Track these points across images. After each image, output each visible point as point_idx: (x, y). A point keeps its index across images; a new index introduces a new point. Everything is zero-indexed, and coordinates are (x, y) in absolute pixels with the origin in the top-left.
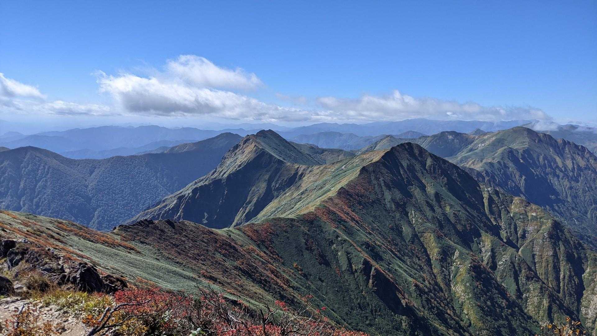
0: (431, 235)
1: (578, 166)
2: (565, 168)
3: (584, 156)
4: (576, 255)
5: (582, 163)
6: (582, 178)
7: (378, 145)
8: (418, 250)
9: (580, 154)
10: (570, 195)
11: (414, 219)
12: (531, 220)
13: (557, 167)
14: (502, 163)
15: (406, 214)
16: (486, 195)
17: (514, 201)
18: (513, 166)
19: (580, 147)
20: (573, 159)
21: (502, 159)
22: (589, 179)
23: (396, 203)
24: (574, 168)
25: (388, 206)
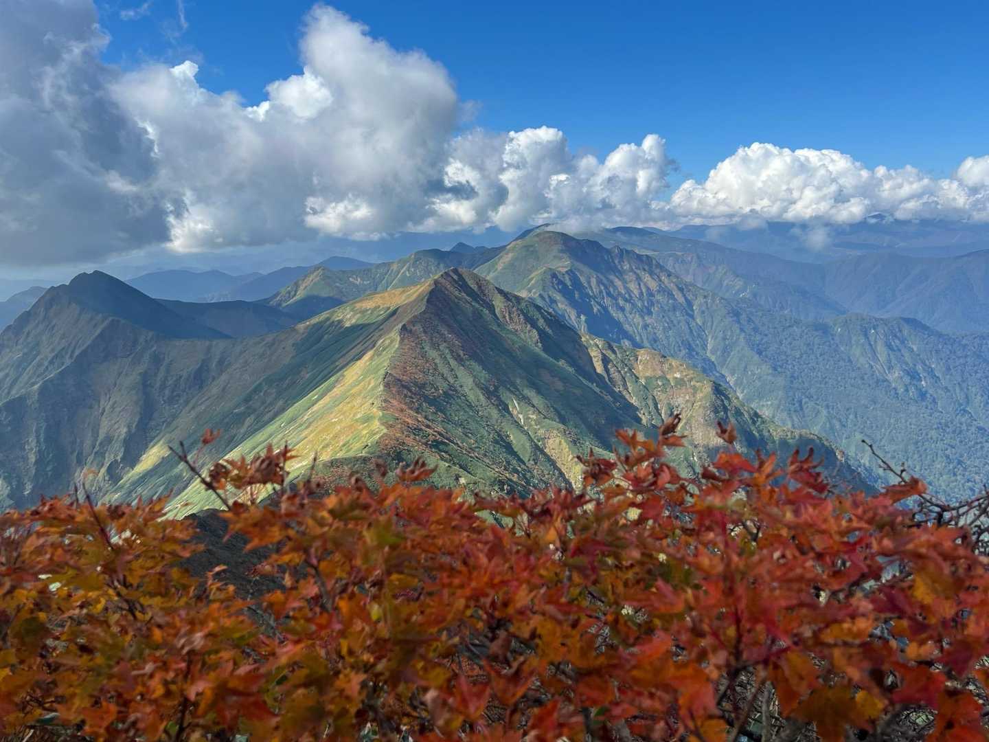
0: (560, 442)
1: (648, 289)
2: (630, 296)
3: (652, 272)
4: (757, 434)
5: (653, 285)
6: (656, 309)
7: (302, 288)
8: (549, 474)
9: (646, 267)
10: (647, 338)
11: (521, 416)
12: (676, 386)
13: (620, 294)
14: (546, 297)
15: (506, 408)
16: (594, 353)
17: (640, 358)
18: (563, 299)
19: (644, 259)
20: (639, 278)
21: (544, 289)
22: (666, 308)
23: (482, 389)
24: (642, 293)
25: (471, 397)
